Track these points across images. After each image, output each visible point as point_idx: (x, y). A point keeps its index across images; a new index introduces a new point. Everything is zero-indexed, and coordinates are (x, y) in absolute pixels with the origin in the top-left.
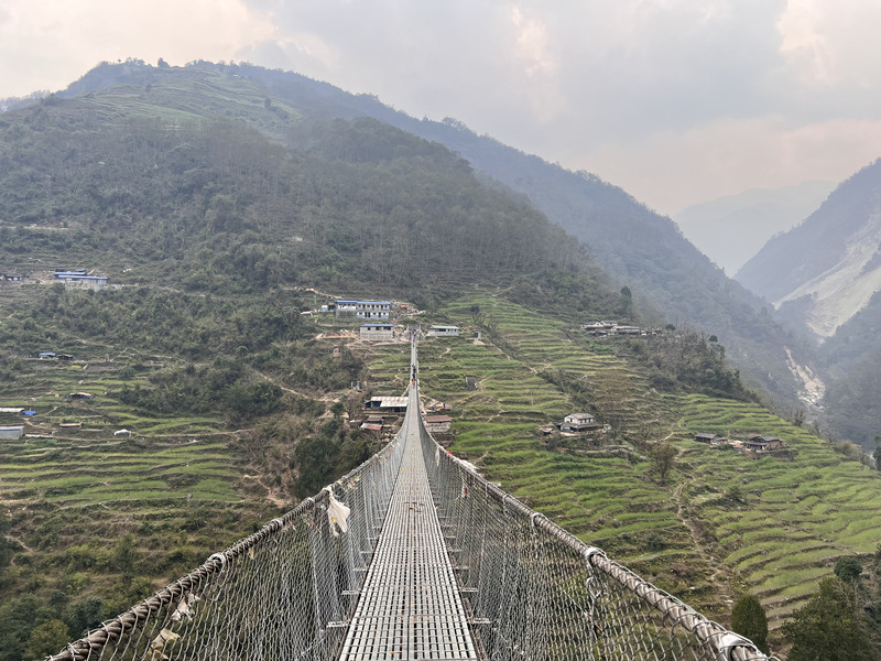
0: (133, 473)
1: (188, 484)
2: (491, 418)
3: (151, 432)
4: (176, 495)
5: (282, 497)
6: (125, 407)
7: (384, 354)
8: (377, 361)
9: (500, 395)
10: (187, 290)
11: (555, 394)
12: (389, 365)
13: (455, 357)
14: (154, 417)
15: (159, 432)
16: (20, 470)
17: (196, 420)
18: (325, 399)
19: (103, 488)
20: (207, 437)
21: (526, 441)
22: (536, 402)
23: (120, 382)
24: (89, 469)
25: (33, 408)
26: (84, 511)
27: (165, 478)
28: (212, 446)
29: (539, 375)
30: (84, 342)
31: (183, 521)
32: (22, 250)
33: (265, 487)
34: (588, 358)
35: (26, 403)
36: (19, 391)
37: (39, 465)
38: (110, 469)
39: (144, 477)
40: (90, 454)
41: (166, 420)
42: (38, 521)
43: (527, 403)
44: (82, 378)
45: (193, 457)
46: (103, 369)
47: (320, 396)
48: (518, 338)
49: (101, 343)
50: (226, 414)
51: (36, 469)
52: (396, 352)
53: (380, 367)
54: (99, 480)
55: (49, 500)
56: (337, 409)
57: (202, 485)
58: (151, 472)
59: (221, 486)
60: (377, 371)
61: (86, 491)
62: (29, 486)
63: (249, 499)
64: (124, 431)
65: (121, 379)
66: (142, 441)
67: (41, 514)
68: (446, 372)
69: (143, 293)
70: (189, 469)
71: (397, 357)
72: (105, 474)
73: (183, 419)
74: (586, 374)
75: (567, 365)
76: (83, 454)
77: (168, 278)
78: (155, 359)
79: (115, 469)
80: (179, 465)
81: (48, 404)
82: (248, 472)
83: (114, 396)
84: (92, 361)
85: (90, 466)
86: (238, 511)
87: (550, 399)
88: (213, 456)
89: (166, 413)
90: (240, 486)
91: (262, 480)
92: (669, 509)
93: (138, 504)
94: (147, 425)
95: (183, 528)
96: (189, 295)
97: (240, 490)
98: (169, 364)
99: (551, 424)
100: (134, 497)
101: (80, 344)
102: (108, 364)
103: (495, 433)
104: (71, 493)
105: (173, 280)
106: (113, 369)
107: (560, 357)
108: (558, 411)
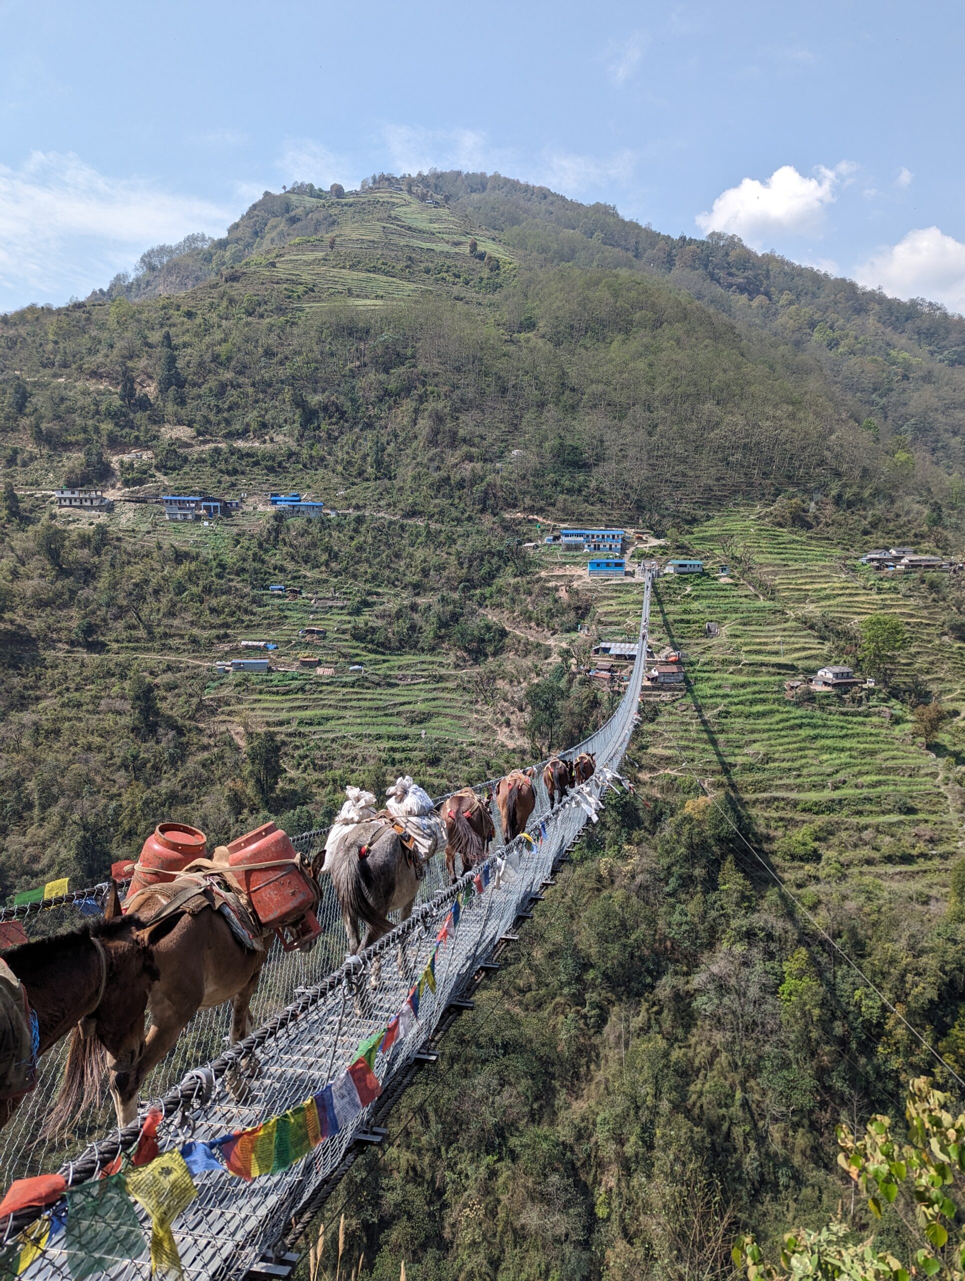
0: (370, 709)
1: (420, 722)
2: (731, 669)
3: (383, 669)
4: (412, 730)
5: (512, 738)
6: (355, 644)
7: (615, 594)
8: (606, 602)
9: (746, 644)
10: (404, 516)
11: (813, 643)
12: (620, 607)
13: (696, 598)
14: (383, 654)
15: (391, 669)
16: (273, 701)
17: (423, 658)
18: (551, 642)
19: (346, 721)
20: (435, 676)
21: (769, 696)
22: (787, 652)
23: (348, 618)
24: (331, 702)
25: (274, 642)
26: (333, 740)
27: (399, 714)
28: (440, 685)
29: (797, 619)
30: (308, 574)
31: (422, 755)
32: (235, 472)
33: (495, 727)
34: (863, 599)
35: (266, 637)
36: (259, 625)
37: (288, 697)
38: (349, 704)
39: (380, 713)
40: (330, 688)
41: (395, 658)
42: (297, 747)
43: (776, 653)
44: (312, 613)
45: (424, 695)
46: (330, 603)
47: (546, 638)
48: (776, 574)
49: (324, 576)
50: (451, 653)
51: (286, 700)
52: (628, 592)
53: (610, 609)
54: (342, 713)
55: (302, 730)
56: (566, 654)
57: (434, 722)
58: (385, 708)
59: (451, 725)
60: (606, 614)
61: (333, 722)
62: (284, 715)
63: (480, 738)
64: (356, 667)
65: (350, 614)
66: (375, 678)
67: (298, 741)
68: (685, 617)
69: (360, 520)
70: (421, 707)
71: (630, 597)
72: (345, 708)
73: (410, 657)
74: (857, 618)
75: (833, 608)
76: (324, 688)
77: (382, 503)
78: (377, 594)
79: (354, 703)
80: (410, 703)
81: (286, 639)
82: (477, 712)
83: (344, 632)
84: (320, 595)
85: (332, 699)
86: (471, 749)
87: (804, 649)
88: (441, 695)
89: (393, 651)
90: (470, 725)
91: (492, 720)
92: (927, 775)
93: (379, 737)
94: (377, 662)
95: (421, 761)
96: (405, 521)
97: (470, 729)
98: (392, 598)
99: (801, 677)
100: (373, 730)
101: (305, 577)
102: (333, 598)
103: (735, 686)
104: (319, 724)
105: (389, 505)
106: (340, 604)
107: (828, 597)
108: (812, 663)
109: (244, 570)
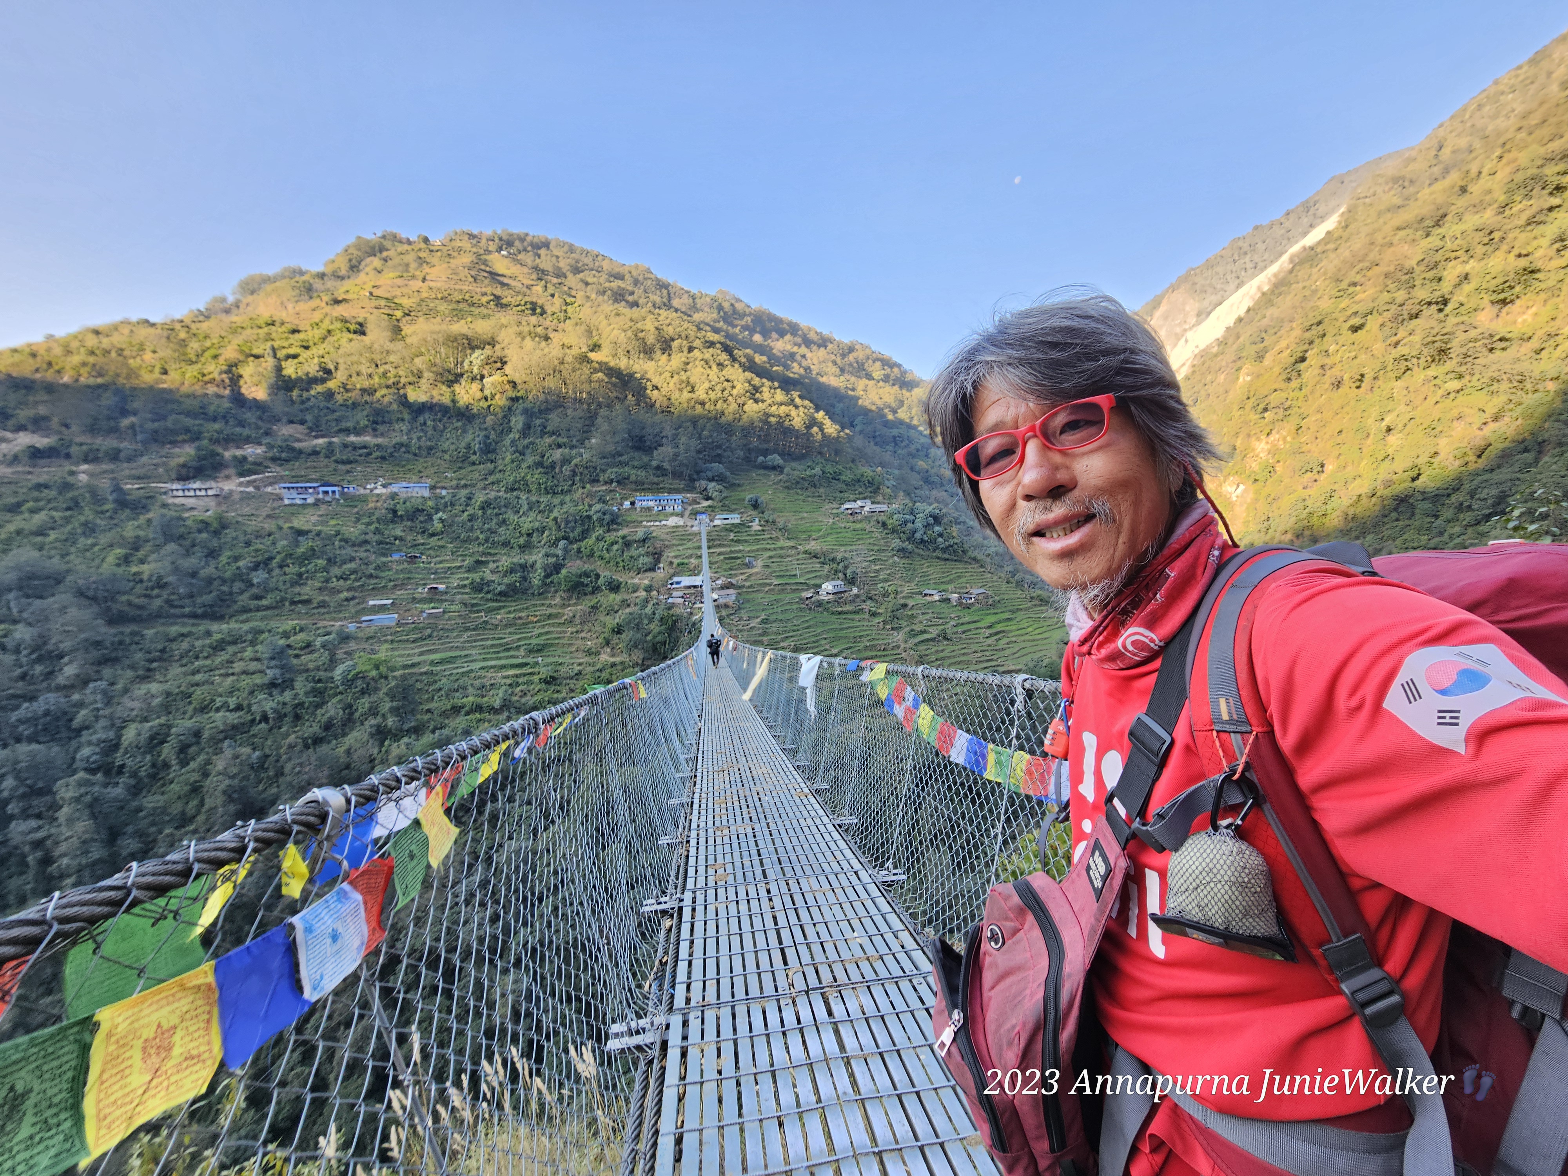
0: (492, 646)
1: (539, 651)
4: (530, 659)
6: (476, 595)
8: (674, 548)
9: (774, 571)
11: (817, 567)
12: (686, 550)
13: (738, 542)
14: (500, 602)
16: (405, 648)
17: (534, 602)
18: (637, 581)
19: (472, 658)
20: (545, 615)
21: (793, 604)
22: (802, 574)
23: (466, 575)
24: (458, 644)
25: (400, 599)
26: (463, 674)
27: (518, 647)
28: (550, 622)
29: (806, 552)
30: (426, 542)
32: (350, 462)
35: (393, 596)
36: (385, 586)
37: (418, 644)
39: (501, 649)
40: (455, 633)
41: (511, 604)
43: (795, 576)
44: (432, 573)
46: (449, 564)
47: (632, 578)
49: (441, 543)
50: (557, 596)
51: (417, 647)
52: (690, 539)
53: (679, 552)
54: (468, 652)
55: (433, 669)
56: (648, 589)
58: (506, 644)
59: (563, 651)
60: (676, 557)
61: (461, 660)
62: (416, 659)
64: (478, 613)
65: (466, 572)
66: (494, 621)
68: (731, 555)
70: (536, 640)
72: (470, 647)
73: (523, 602)
74: (843, 549)
75: (826, 543)
76: (450, 633)
77: (487, 482)
78: (490, 554)
79: (478, 643)
81: (410, 596)
82: (583, 638)
83: (464, 586)
84: (439, 558)
86: (581, 668)
87: (812, 572)
88: (552, 629)
89: (510, 598)
90: (578, 650)
91: (594, 645)
93: (503, 667)
94: (496, 608)
98: (503, 557)
99: (812, 591)
100: (497, 663)
102: (451, 560)
104: (448, 663)
106: (458, 564)
108: (817, 581)
109: (366, 542)
